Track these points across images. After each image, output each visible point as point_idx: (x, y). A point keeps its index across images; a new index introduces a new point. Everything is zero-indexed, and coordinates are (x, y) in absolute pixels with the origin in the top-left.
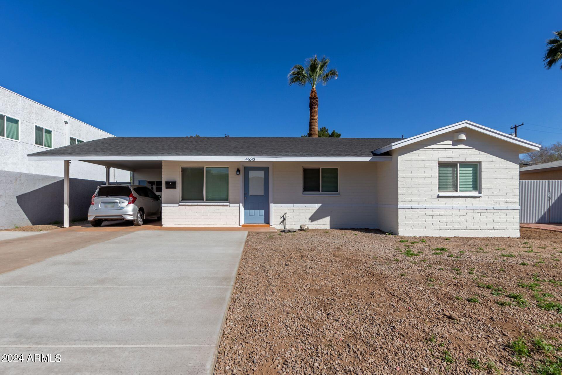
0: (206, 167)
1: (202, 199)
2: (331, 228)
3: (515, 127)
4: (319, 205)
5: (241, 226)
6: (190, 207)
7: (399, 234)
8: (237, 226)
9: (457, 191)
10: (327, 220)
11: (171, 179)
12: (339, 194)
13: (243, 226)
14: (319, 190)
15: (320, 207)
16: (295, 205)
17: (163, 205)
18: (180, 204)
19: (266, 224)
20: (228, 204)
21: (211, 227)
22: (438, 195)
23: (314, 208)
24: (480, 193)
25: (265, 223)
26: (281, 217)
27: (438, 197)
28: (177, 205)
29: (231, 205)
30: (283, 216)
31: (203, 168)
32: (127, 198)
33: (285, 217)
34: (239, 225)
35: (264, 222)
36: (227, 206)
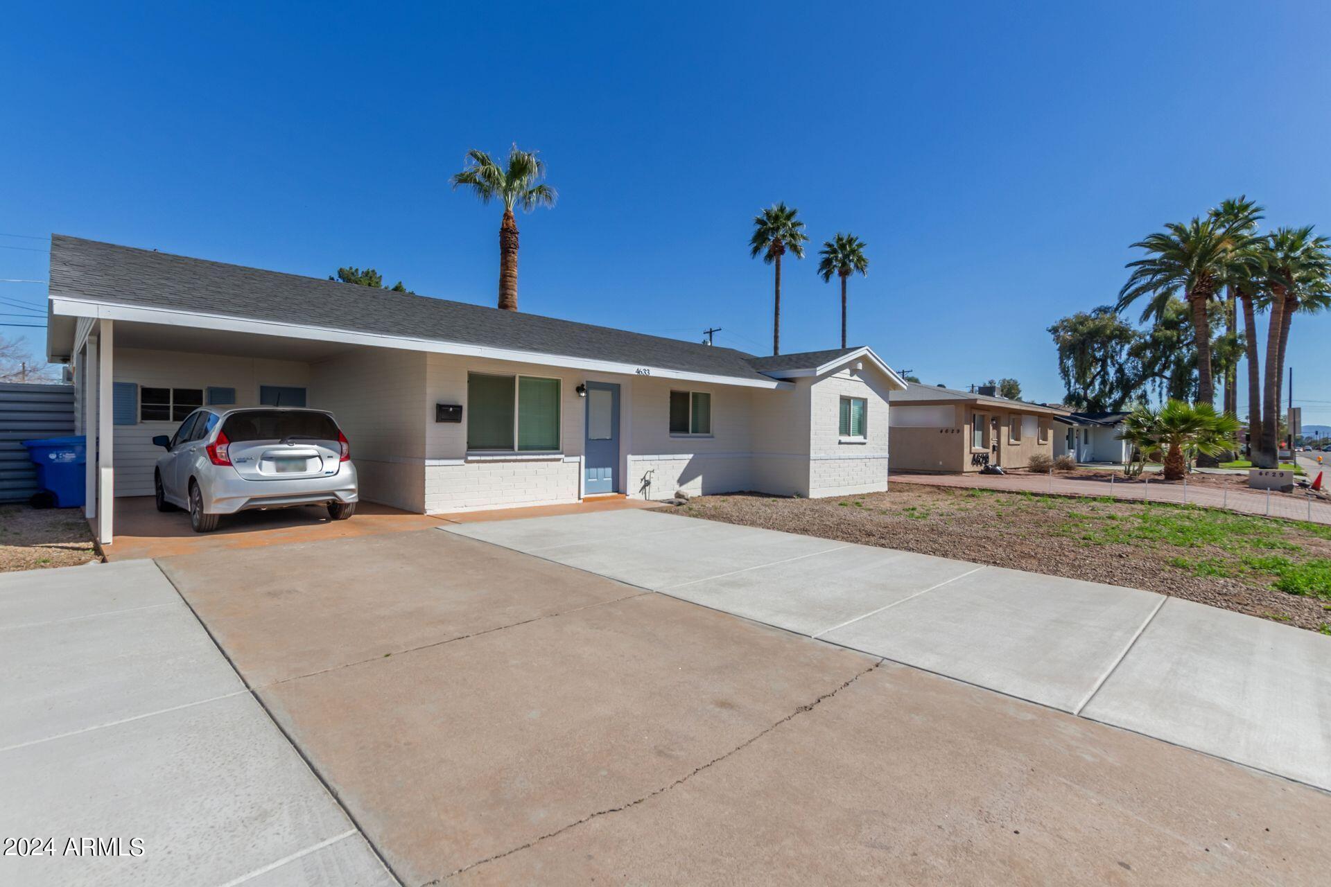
0: (520, 377)
1: (512, 448)
2: (705, 494)
3: (711, 332)
4: (691, 456)
5: (581, 501)
6: (488, 464)
7: (811, 496)
8: (575, 500)
9: (849, 435)
10: (699, 480)
11: (447, 399)
12: (712, 437)
13: (585, 500)
14: (687, 431)
15: (691, 460)
16: (662, 457)
17: (428, 462)
18: (470, 458)
19: (616, 494)
20: (562, 456)
21: (530, 508)
22: (840, 441)
23: (682, 461)
24: (865, 438)
25: (613, 492)
26: (642, 480)
27: (840, 443)
28: (462, 462)
29: (567, 459)
30: (645, 477)
31: (514, 377)
32: (336, 444)
33: (647, 478)
34: (579, 499)
35: (611, 490)
36: (559, 460)
